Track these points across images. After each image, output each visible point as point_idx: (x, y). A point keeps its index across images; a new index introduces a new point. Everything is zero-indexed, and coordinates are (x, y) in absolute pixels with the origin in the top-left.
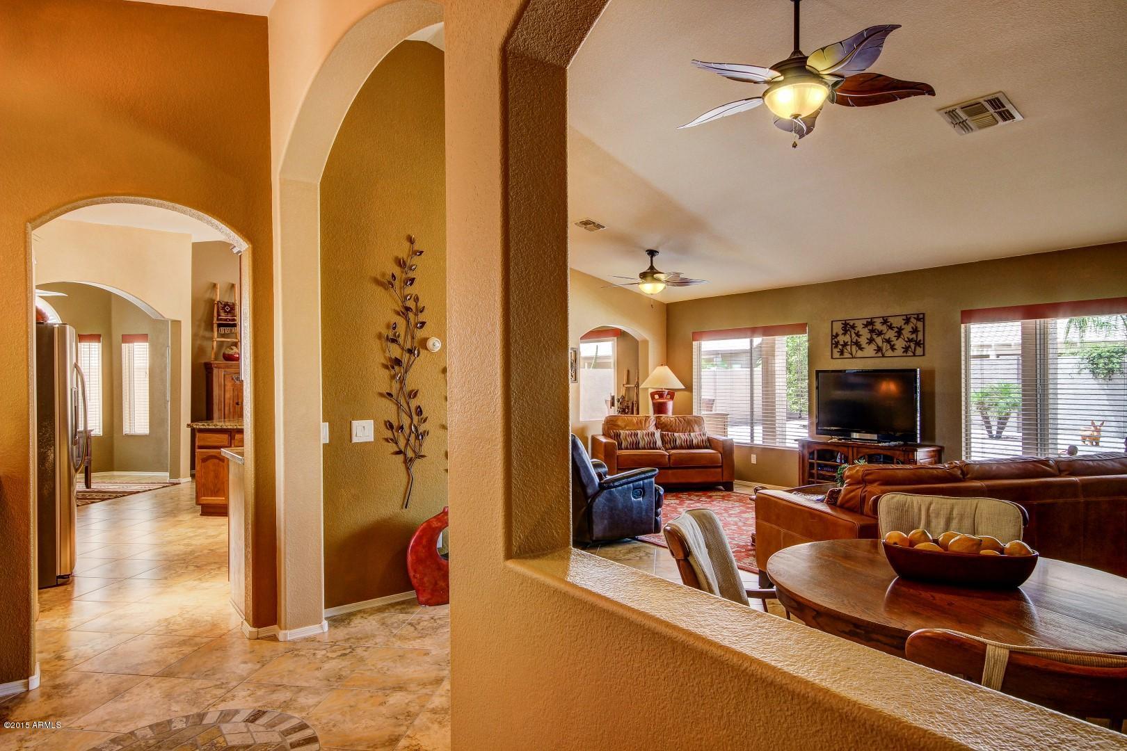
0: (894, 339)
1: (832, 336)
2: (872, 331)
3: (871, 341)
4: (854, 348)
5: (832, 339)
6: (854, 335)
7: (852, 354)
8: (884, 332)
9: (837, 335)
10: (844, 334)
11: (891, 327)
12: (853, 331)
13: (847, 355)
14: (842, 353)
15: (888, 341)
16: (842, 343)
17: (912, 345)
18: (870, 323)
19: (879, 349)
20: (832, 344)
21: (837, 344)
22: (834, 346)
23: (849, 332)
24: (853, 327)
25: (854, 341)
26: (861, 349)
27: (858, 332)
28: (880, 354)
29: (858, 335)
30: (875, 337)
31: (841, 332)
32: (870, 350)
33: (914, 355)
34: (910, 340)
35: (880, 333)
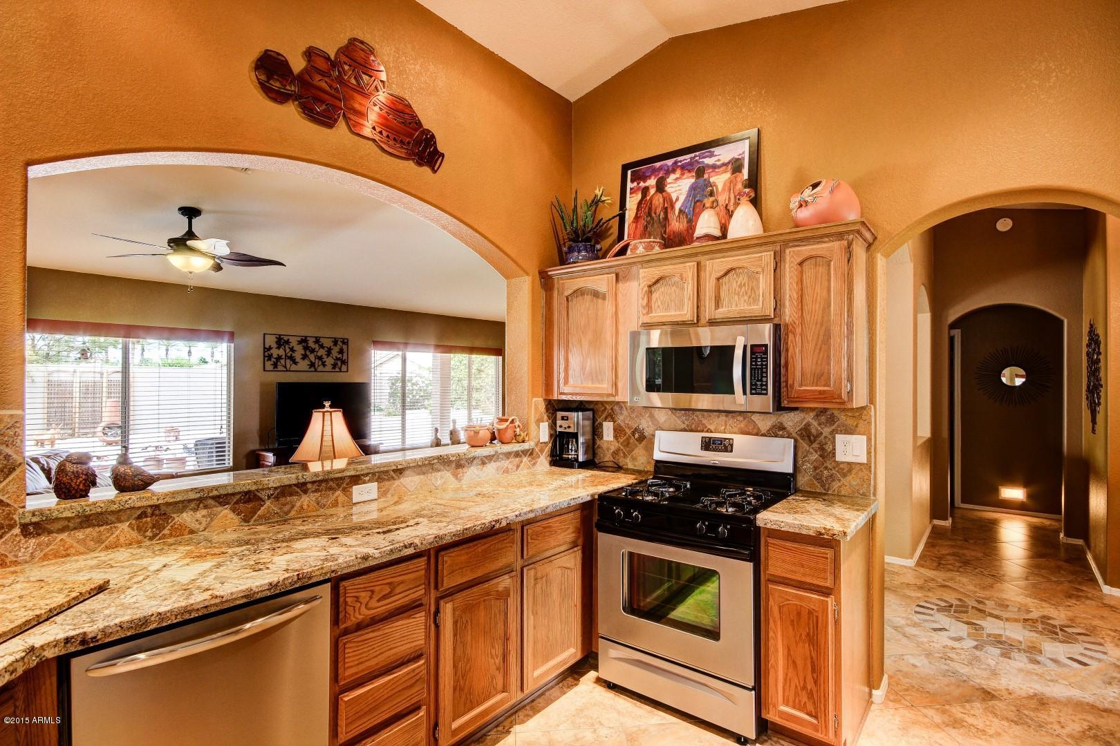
0: (325, 357)
1: (265, 348)
2: (306, 348)
3: (305, 357)
4: (288, 361)
5: (264, 352)
6: (288, 350)
7: (285, 367)
8: (316, 350)
9: (270, 348)
10: (279, 348)
11: (322, 346)
12: (287, 346)
13: (280, 368)
14: (275, 365)
15: (320, 358)
16: (275, 356)
17: (339, 363)
18: (303, 341)
19: (312, 365)
20: (264, 356)
21: (270, 357)
22: (266, 358)
23: (283, 347)
24: (288, 342)
25: (289, 355)
26: (295, 363)
27: (293, 347)
28: (313, 369)
29: (292, 350)
30: (308, 353)
31: (274, 345)
32: (303, 365)
33: (341, 371)
34: (337, 359)
35: (313, 351)
